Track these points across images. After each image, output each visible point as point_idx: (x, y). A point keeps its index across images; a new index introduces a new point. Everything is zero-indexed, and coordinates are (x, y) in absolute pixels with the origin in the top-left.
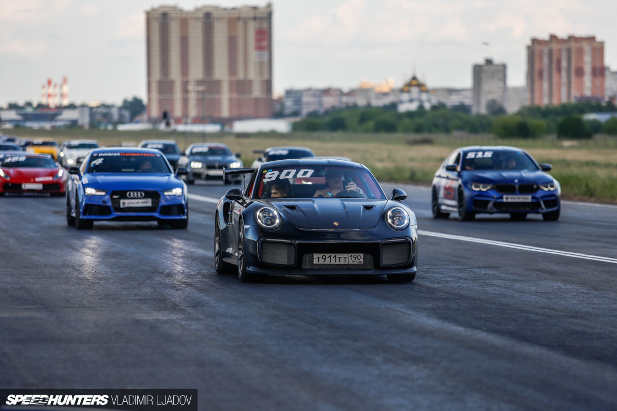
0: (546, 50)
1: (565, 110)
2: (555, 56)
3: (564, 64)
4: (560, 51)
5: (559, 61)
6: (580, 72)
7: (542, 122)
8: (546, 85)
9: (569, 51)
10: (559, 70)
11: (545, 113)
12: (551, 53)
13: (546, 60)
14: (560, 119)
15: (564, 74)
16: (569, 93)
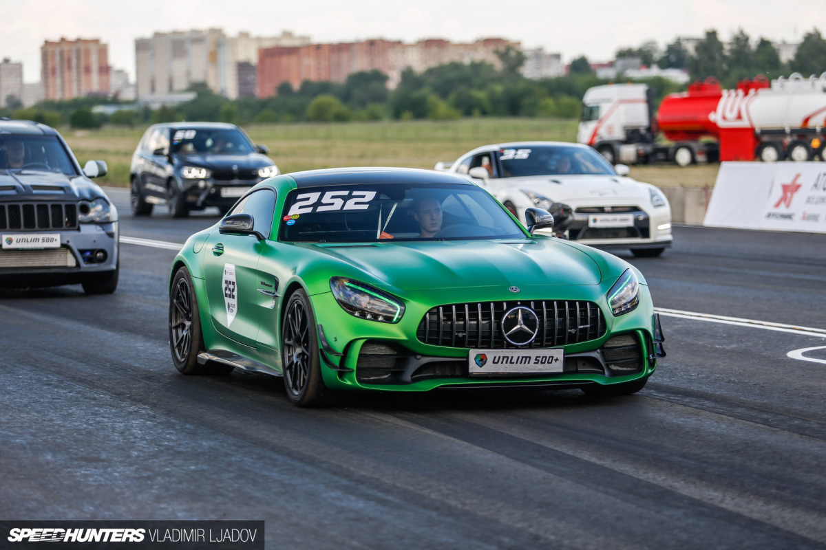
0: (57, 50)
1: (76, 103)
2: (66, 57)
3: (74, 63)
4: (69, 51)
5: (69, 60)
6: (88, 70)
7: (55, 114)
8: (58, 81)
9: (78, 52)
10: (70, 68)
11: (59, 106)
12: (62, 53)
13: (57, 59)
14: (72, 112)
15: (74, 71)
16: (79, 89)
